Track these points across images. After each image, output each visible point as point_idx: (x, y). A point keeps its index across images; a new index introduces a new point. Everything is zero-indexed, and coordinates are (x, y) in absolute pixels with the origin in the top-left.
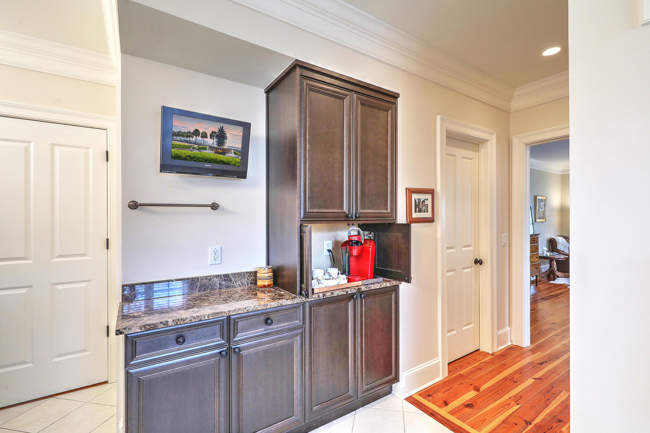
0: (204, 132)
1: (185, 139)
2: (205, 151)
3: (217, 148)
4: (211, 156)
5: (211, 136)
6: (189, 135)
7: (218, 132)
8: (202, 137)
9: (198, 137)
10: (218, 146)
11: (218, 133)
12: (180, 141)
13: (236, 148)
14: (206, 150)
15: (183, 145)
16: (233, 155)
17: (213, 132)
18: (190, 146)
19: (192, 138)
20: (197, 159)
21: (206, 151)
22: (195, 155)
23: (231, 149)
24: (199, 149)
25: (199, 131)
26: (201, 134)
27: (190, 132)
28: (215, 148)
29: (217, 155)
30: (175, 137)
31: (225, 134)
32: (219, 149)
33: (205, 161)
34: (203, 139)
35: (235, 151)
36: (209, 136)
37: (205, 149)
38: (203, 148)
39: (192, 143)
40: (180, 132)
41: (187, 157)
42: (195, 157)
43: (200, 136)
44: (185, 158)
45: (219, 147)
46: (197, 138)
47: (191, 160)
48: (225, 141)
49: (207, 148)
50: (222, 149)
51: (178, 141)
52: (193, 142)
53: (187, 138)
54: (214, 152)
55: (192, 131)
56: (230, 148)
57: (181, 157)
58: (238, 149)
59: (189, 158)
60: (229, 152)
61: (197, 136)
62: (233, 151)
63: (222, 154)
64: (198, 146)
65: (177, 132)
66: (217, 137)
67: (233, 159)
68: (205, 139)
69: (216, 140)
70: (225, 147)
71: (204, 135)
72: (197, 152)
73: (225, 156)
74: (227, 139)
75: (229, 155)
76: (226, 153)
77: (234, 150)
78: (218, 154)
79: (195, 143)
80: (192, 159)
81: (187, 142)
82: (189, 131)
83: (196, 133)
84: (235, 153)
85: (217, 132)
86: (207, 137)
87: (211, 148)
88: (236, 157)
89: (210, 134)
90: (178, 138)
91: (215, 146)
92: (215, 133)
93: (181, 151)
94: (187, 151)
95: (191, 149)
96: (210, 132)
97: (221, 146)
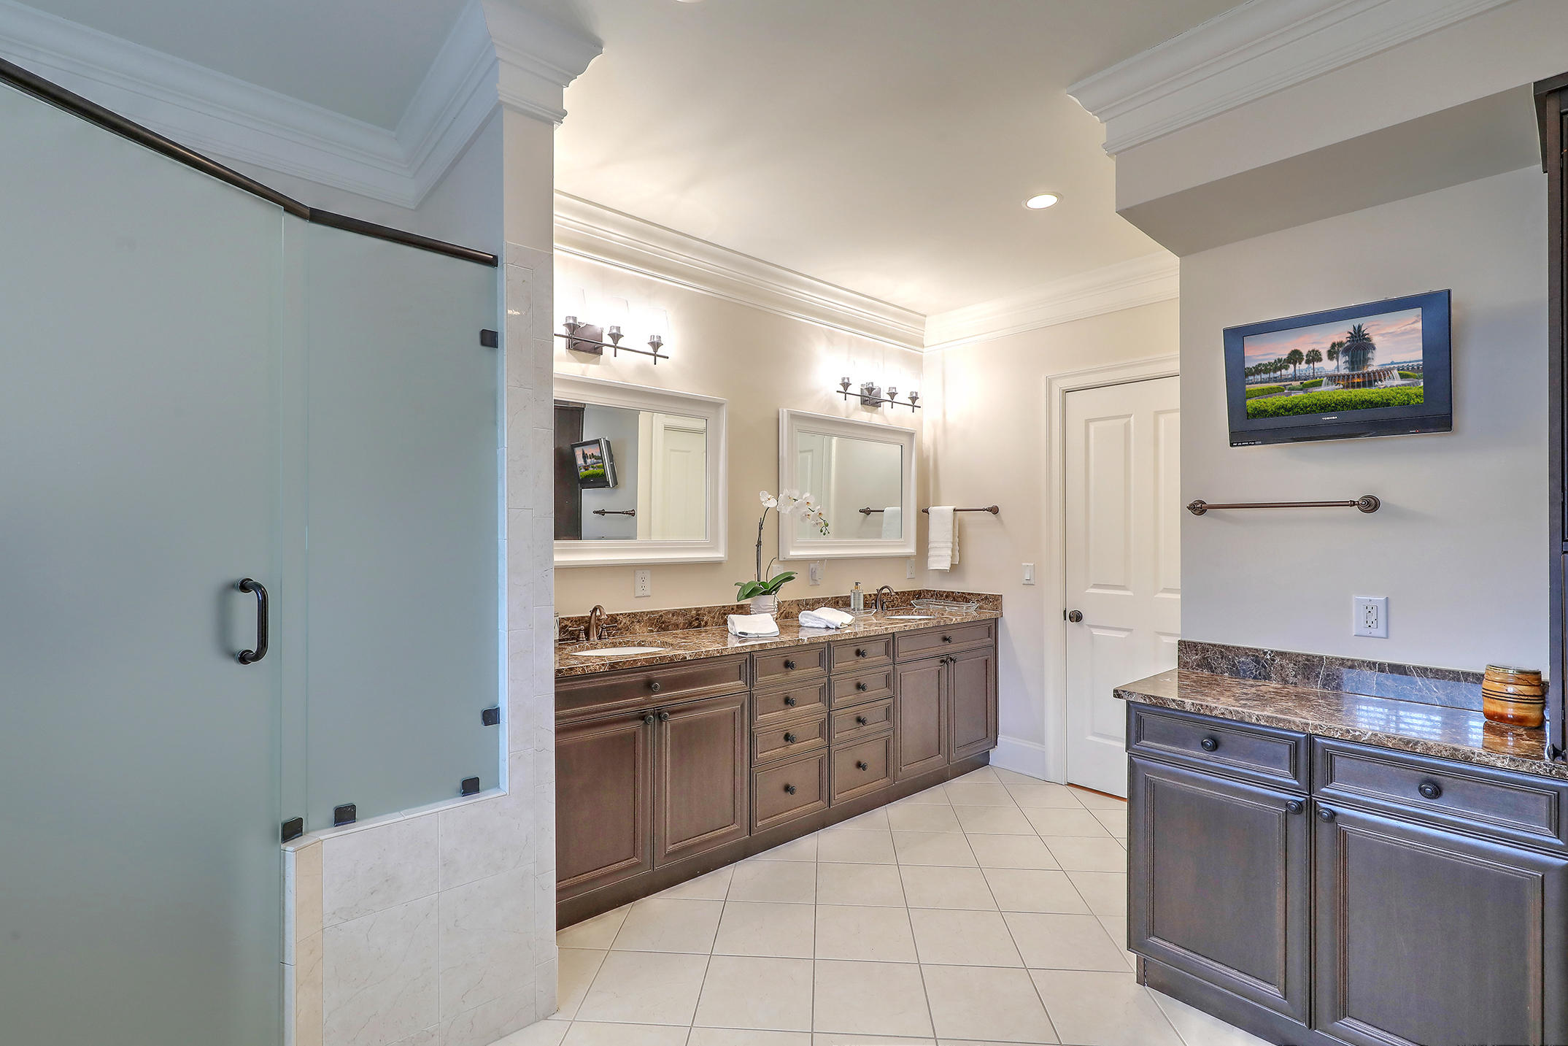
0: (1313, 351)
1: (1272, 375)
2: (1320, 390)
3: (1348, 376)
4: (1335, 396)
5: (1332, 354)
6: (1279, 365)
7: (1349, 341)
8: (1308, 362)
9: (1300, 364)
10: (1353, 369)
11: (1348, 344)
12: (1261, 382)
13: (1405, 362)
14: (1321, 385)
15: (1267, 389)
16: (1398, 382)
17: (1333, 345)
18: (1284, 386)
19: (1286, 369)
20: (1302, 409)
21: (1323, 389)
22: (1297, 401)
23: (1390, 370)
24: (1304, 388)
25: (1301, 353)
26: (1305, 358)
27: (1280, 360)
28: (1344, 376)
29: (1351, 390)
30: (1251, 378)
31: (1369, 339)
32: (1356, 377)
33: (1322, 408)
34: (1311, 365)
35: (1402, 372)
36: (1324, 356)
37: (1319, 384)
38: (1312, 383)
39: (1286, 380)
40: (1260, 365)
41: (1278, 409)
42: (1296, 406)
43: (1304, 362)
44: (1274, 413)
45: (1355, 373)
46: (1297, 368)
47: (1287, 413)
48: (1370, 355)
49: (1322, 381)
50: (1364, 375)
51: (1257, 383)
52: (1290, 376)
53: (1275, 371)
54: (1341, 386)
55: (1285, 357)
56: (1387, 367)
57: (1265, 411)
58: (1410, 364)
59: (1282, 410)
60: (1385, 376)
61: (1298, 364)
62: (1396, 372)
63: (1364, 386)
64: (1301, 383)
65: (1254, 368)
66: (1346, 351)
67: (1400, 391)
68: (1317, 365)
69: (1343, 359)
70: (1370, 369)
71: (1314, 357)
72: (1301, 394)
73: (1373, 390)
74: (1374, 349)
75: (1387, 383)
76: (1375, 381)
77: (1398, 370)
78: (1353, 387)
79: (1295, 378)
80: (1289, 411)
81: (1275, 380)
82: (1278, 359)
83: (1295, 357)
84: (1403, 377)
85: (1345, 340)
86: (1320, 360)
87: (1333, 379)
88: (1409, 385)
89: (1329, 352)
90: (1258, 377)
91: (1344, 371)
92: (1340, 344)
93: (1265, 400)
94: (1277, 398)
95: (1285, 391)
96: (1328, 346)
97: (1358, 369)
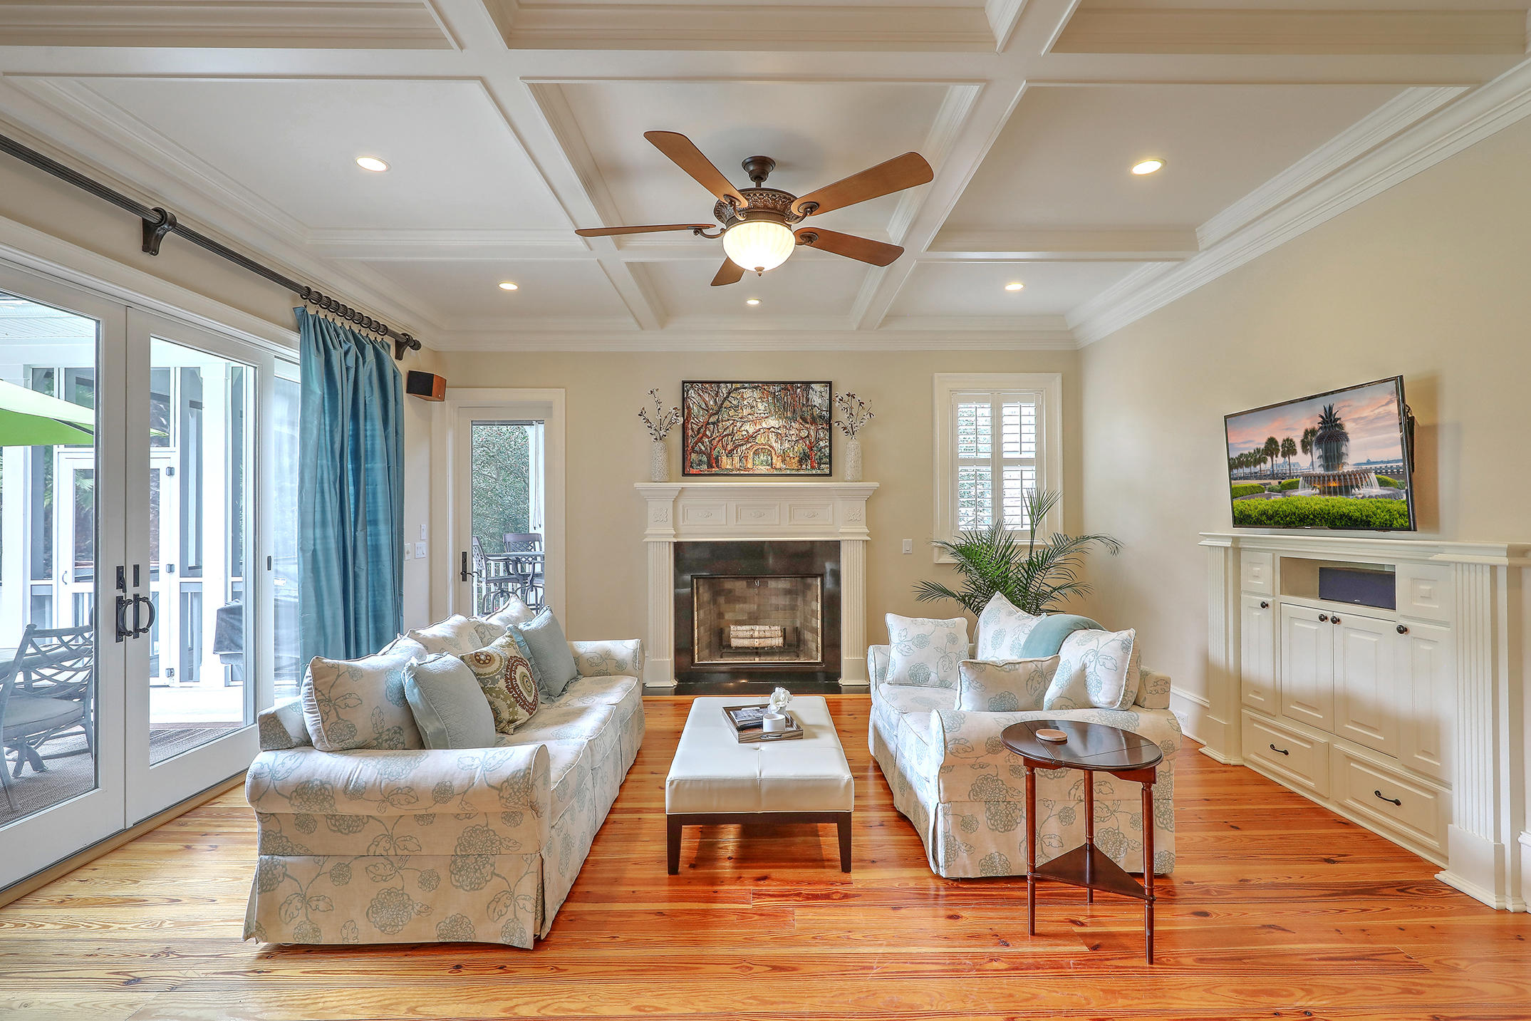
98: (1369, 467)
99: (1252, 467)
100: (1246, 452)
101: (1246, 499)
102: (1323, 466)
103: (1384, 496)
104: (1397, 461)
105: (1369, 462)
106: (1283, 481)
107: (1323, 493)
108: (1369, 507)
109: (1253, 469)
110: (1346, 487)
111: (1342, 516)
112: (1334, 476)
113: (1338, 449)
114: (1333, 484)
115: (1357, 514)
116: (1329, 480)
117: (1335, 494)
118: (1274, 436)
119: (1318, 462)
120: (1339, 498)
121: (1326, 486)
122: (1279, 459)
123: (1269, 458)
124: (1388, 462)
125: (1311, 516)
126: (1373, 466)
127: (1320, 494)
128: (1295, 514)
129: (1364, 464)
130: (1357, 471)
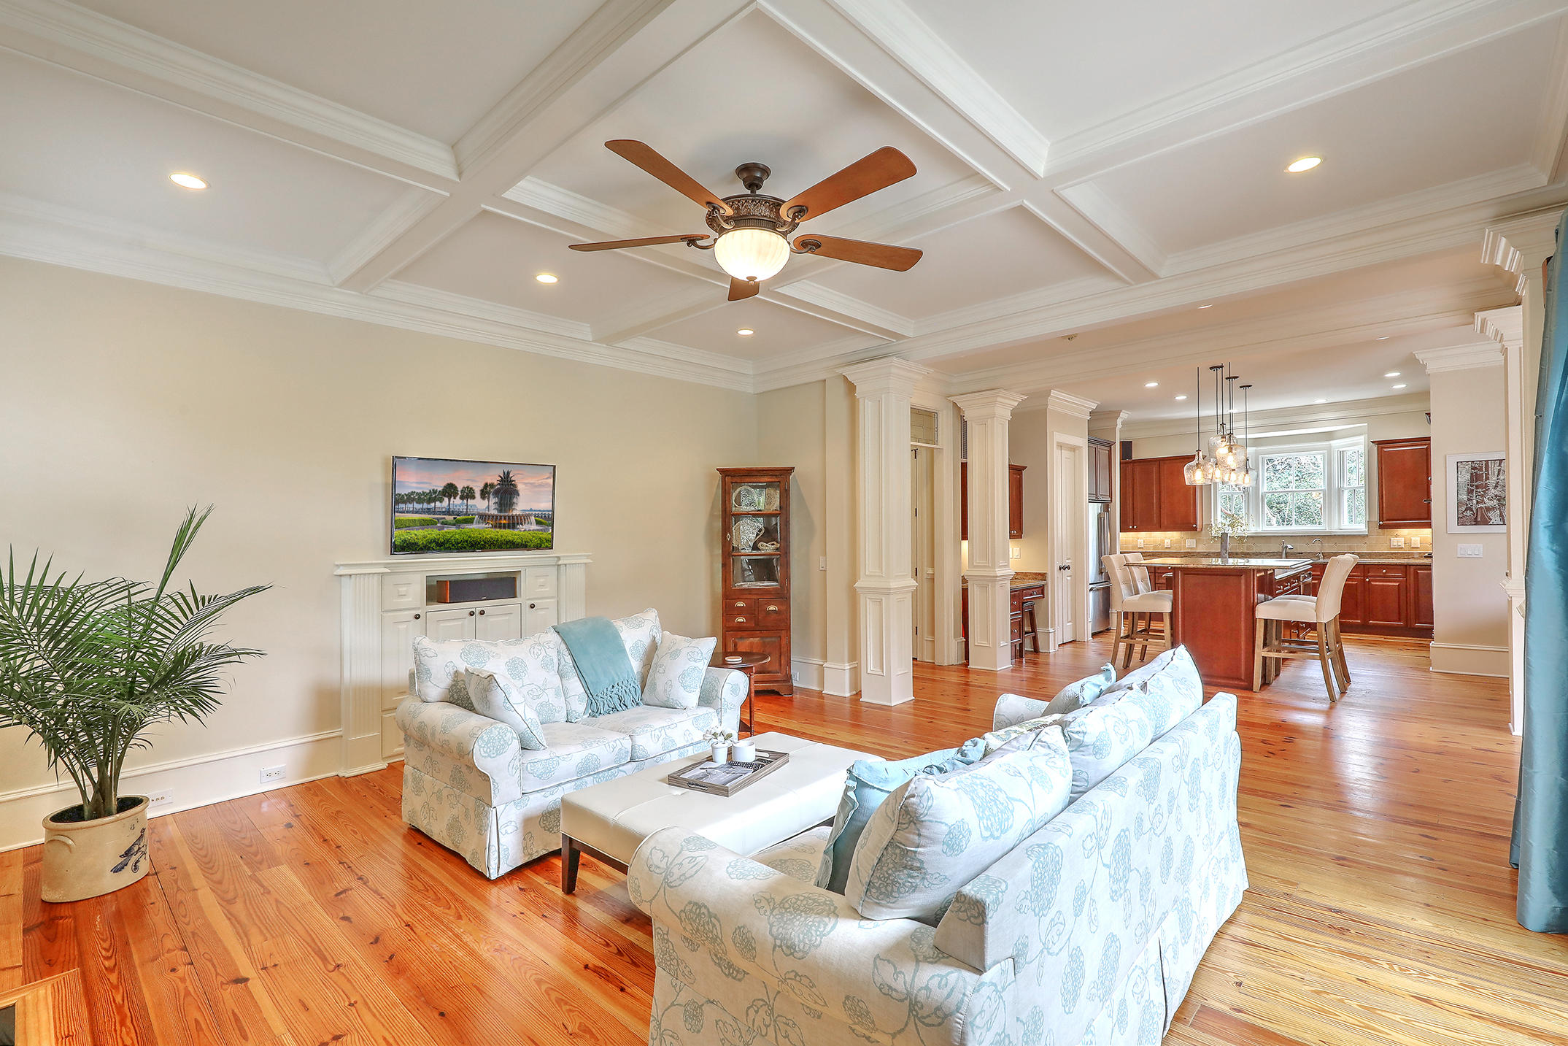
98: (530, 512)
99: (425, 504)
100: (420, 491)
101: (413, 530)
102: (497, 510)
103: (538, 530)
104: (549, 511)
105: (531, 510)
106: (458, 517)
107: (494, 527)
108: (526, 536)
109: (426, 506)
110: (513, 524)
111: (508, 542)
112: (505, 517)
113: (511, 499)
114: (503, 522)
115: (519, 541)
116: (501, 519)
117: (505, 528)
118: (454, 483)
119: (492, 506)
120: (507, 531)
121: (498, 522)
122: (458, 501)
123: (446, 499)
124: (544, 511)
125: (482, 543)
126: (534, 513)
127: (492, 527)
128: (467, 541)
129: (528, 511)
130: (522, 515)
